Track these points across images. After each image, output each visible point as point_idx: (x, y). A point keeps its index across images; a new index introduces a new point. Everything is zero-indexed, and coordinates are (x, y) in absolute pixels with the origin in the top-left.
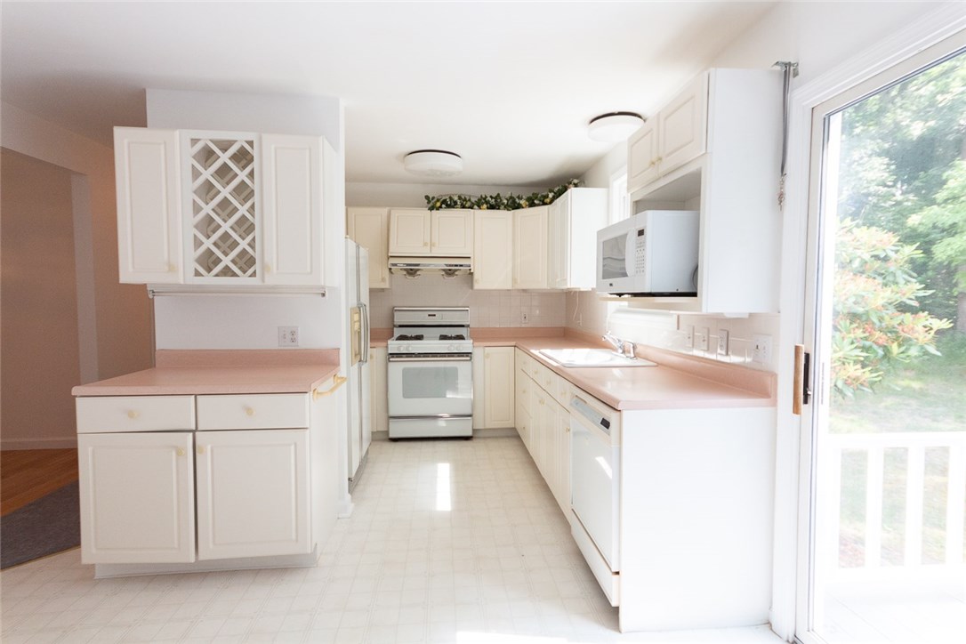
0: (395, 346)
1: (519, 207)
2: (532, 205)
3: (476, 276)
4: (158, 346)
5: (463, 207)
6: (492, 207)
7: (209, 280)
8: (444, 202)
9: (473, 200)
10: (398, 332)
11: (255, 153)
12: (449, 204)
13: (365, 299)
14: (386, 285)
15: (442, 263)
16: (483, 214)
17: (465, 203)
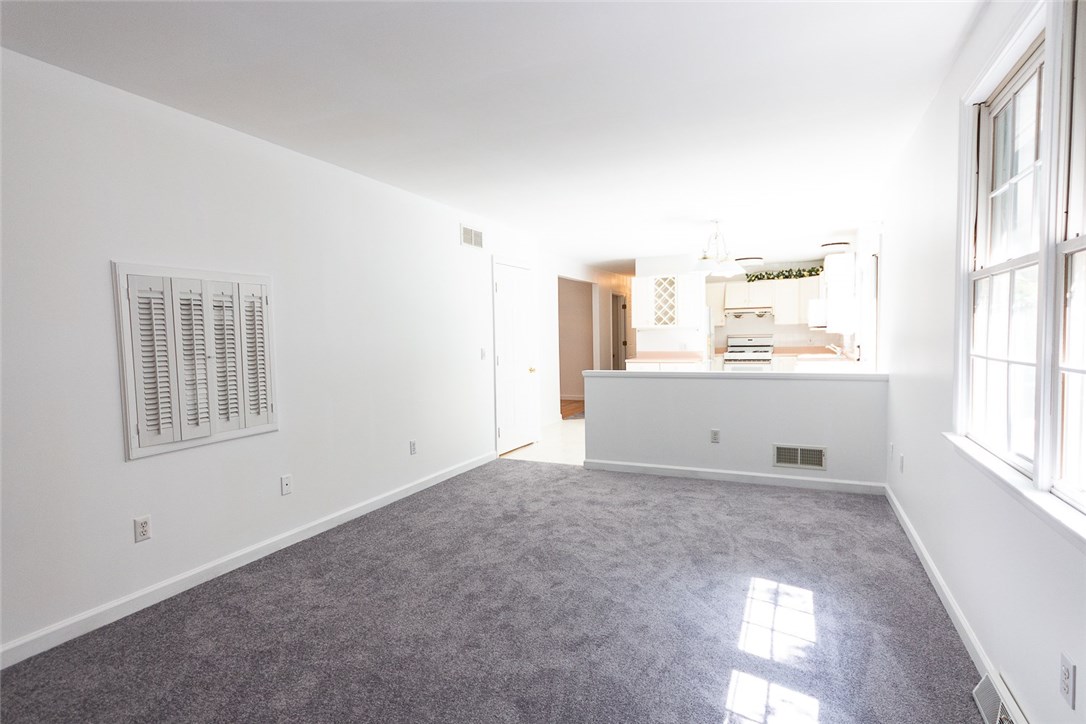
0: (728, 356)
1: (803, 276)
2: (811, 275)
3: (776, 317)
4: (638, 350)
5: (768, 278)
6: (787, 277)
7: (659, 326)
8: (757, 277)
9: (775, 274)
10: (730, 349)
11: (675, 281)
12: (760, 277)
13: (713, 332)
14: (723, 324)
15: (757, 312)
16: (781, 281)
17: (769, 276)
